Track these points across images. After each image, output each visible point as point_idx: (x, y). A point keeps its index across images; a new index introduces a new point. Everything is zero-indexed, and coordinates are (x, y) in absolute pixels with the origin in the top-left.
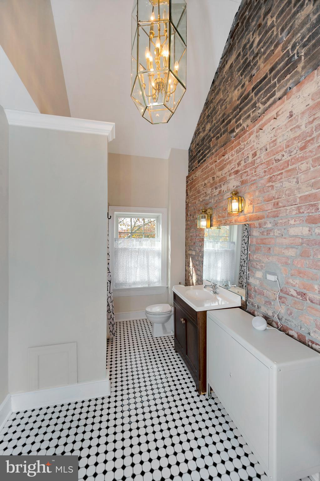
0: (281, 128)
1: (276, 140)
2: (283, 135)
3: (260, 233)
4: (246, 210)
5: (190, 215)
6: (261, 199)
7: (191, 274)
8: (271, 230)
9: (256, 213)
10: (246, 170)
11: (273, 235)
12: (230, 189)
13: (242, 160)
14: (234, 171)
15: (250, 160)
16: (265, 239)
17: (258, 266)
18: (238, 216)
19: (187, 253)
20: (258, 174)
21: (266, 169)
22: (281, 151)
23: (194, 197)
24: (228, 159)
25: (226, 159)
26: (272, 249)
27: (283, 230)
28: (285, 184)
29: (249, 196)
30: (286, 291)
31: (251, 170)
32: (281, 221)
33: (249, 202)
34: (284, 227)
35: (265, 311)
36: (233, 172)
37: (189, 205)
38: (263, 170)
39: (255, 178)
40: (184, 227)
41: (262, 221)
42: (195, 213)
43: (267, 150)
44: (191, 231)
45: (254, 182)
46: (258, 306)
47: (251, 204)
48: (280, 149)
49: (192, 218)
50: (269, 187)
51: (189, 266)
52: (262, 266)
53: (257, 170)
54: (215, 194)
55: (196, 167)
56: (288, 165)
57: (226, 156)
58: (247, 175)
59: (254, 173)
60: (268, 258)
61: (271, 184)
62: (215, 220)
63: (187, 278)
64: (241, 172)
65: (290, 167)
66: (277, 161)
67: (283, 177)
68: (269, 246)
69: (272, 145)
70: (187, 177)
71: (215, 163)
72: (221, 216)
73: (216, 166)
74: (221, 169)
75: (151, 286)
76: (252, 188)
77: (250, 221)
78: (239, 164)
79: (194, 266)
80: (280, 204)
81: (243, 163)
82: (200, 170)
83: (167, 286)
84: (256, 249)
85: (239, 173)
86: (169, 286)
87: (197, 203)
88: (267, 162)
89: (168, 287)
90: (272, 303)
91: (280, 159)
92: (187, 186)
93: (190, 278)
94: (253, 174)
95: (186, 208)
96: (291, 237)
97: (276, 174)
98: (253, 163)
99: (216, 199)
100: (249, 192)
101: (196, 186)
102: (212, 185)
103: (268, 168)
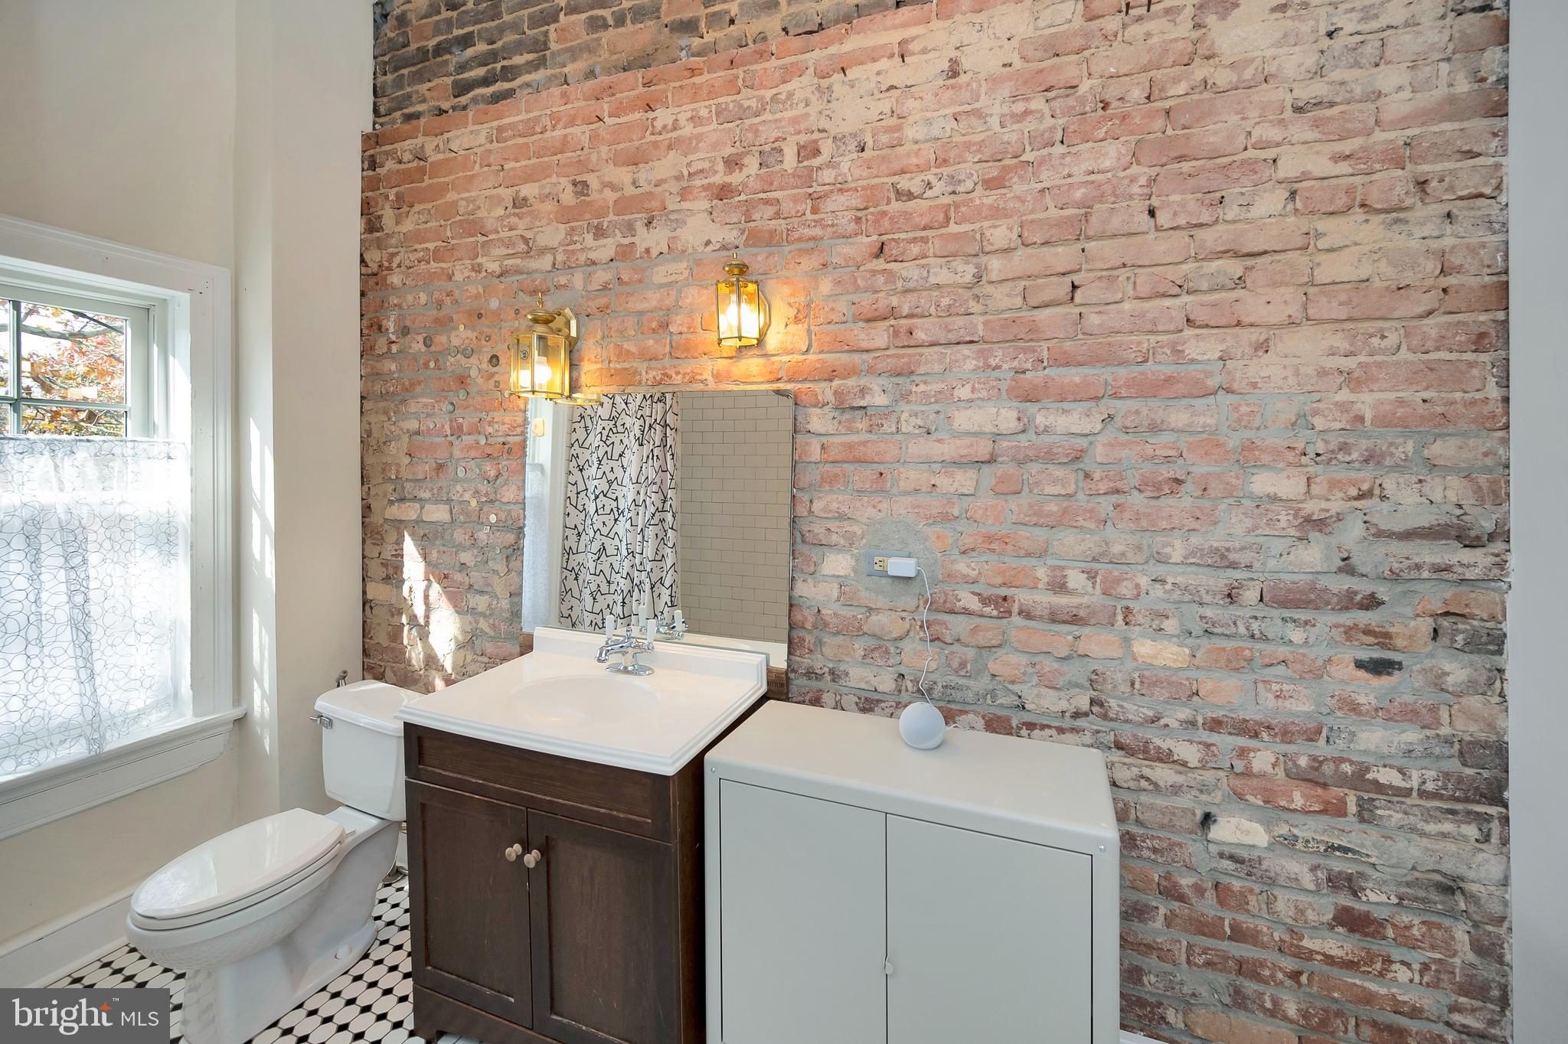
0: (921, 98)
1: (898, 128)
2: (929, 122)
3: (840, 423)
4: (772, 342)
5: (405, 331)
6: (842, 306)
7: (413, 618)
8: (886, 416)
9: (821, 356)
10: (771, 195)
11: (894, 429)
12: (690, 250)
13: (748, 153)
14: (705, 182)
15: (790, 161)
16: (864, 443)
17: (834, 538)
18: (731, 358)
19: (376, 518)
20: (830, 223)
21: (859, 214)
22: (920, 170)
23: (431, 246)
24: (675, 129)
25: (658, 125)
26: (887, 475)
27: (932, 416)
28: (935, 274)
29: (786, 290)
30: (945, 602)
31: (795, 199)
32: (922, 388)
33: (792, 313)
34: (936, 407)
35: (867, 682)
36: (705, 188)
37: (395, 279)
38: (850, 214)
39: (818, 231)
40: (355, 388)
41: (851, 382)
42: (444, 323)
43: (863, 150)
44: (413, 407)
45: (811, 244)
46: (832, 672)
47: (797, 320)
48: (914, 161)
49: (418, 346)
50: (874, 272)
51: (394, 580)
52: (851, 539)
53: (822, 206)
54: (593, 255)
55: (441, 112)
56: (947, 219)
57: (663, 116)
58: (777, 215)
59: (808, 212)
60: (874, 507)
61: (880, 264)
62: (599, 366)
63: (381, 637)
64: (743, 197)
65: (953, 228)
66: (904, 198)
67: (931, 250)
68: (881, 468)
69: (884, 139)
70: (371, 141)
71: (593, 127)
72: (634, 349)
73: (594, 137)
74: (635, 160)
76: (801, 266)
77: (789, 381)
78: (733, 163)
79: (439, 576)
80: (920, 335)
81: (752, 164)
82: (484, 130)
84: (822, 478)
85: (737, 199)
87: (458, 277)
88: (864, 188)
90: (892, 650)
91: (916, 191)
92: (371, 185)
93: (408, 636)
94: (804, 218)
95: (363, 294)
96: (957, 435)
97: (903, 236)
98: (807, 177)
99: (602, 276)
100: (787, 278)
101: (451, 196)
102: (565, 215)
103: (871, 210)
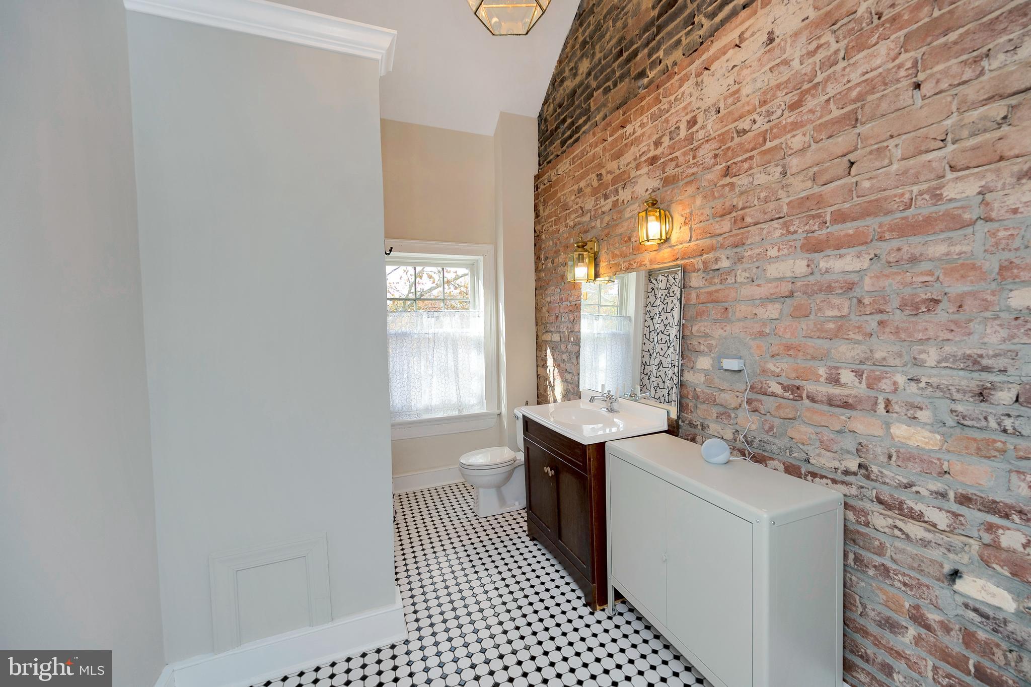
0: (750, 66)
1: (738, 91)
2: (755, 80)
3: (706, 280)
4: (674, 238)
5: (546, 259)
6: (708, 211)
7: (550, 383)
8: (729, 273)
9: (697, 242)
10: (674, 155)
11: (733, 281)
12: (640, 197)
13: (664, 135)
14: (646, 157)
15: (683, 133)
16: (717, 291)
17: (702, 347)
18: (656, 250)
19: (540, 340)
20: (701, 162)
21: (716, 152)
22: (750, 113)
23: (553, 219)
24: (634, 134)
25: (627, 134)
26: (730, 310)
27: (755, 270)
28: (757, 178)
29: (680, 208)
30: (761, 388)
31: (684, 154)
32: (750, 253)
33: (683, 220)
34: (757, 264)
35: (718, 432)
36: (645, 161)
37: (543, 237)
38: (712, 154)
39: (695, 170)
40: (533, 285)
41: (711, 255)
42: (557, 252)
43: (719, 112)
44: (549, 291)
45: (692, 178)
46: (702, 425)
47: (685, 224)
48: (747, 108)
49: (550, 265)
50: (723, 186)
51: (545, 366)
52: (710, 347)
53: (697, 154)
54: (603, 209)
55: (558, 156)
56: (765, 140)
57: (629, 128)
58: (677, 166)
59: (691, 160)
60: (722, 329)
61: (728, 180)
62: (606, 263)
63: (542, 391)
64: (662, 160)
65: (769, 145)
66: (741, 134)
67: (755, 164)
68: (726, 305)
69: (730, 101)
70: (537, 178)
71: (603, 145)
72: (618, 253)
73: (604, 149)
74: (618, 156)
75: (465, 412)
76: (687, 192)
77: (682, 259)
78: (657, 144)
79: (557, 365)
80: (748, 220)
81: (666, 141)
82: (568, 161)
83: (498, 412)
84: (697, 313)
85: (659, 162)
86: (504, 410)
87: (561, 231)
88: (719, 135)
89: (500, 414)
90: (733, 415)
91: (747, 128)
92: (537, 197)
93: (549, 390)
94: (689, 163)
95: (535, 245)
96: (770, 281)
97: (739, 159)
98: (690, 139)
99: (607, 218)
100: (681, 200)
101: (559, 195)
102: (595, 191)
103: (723, 148)
